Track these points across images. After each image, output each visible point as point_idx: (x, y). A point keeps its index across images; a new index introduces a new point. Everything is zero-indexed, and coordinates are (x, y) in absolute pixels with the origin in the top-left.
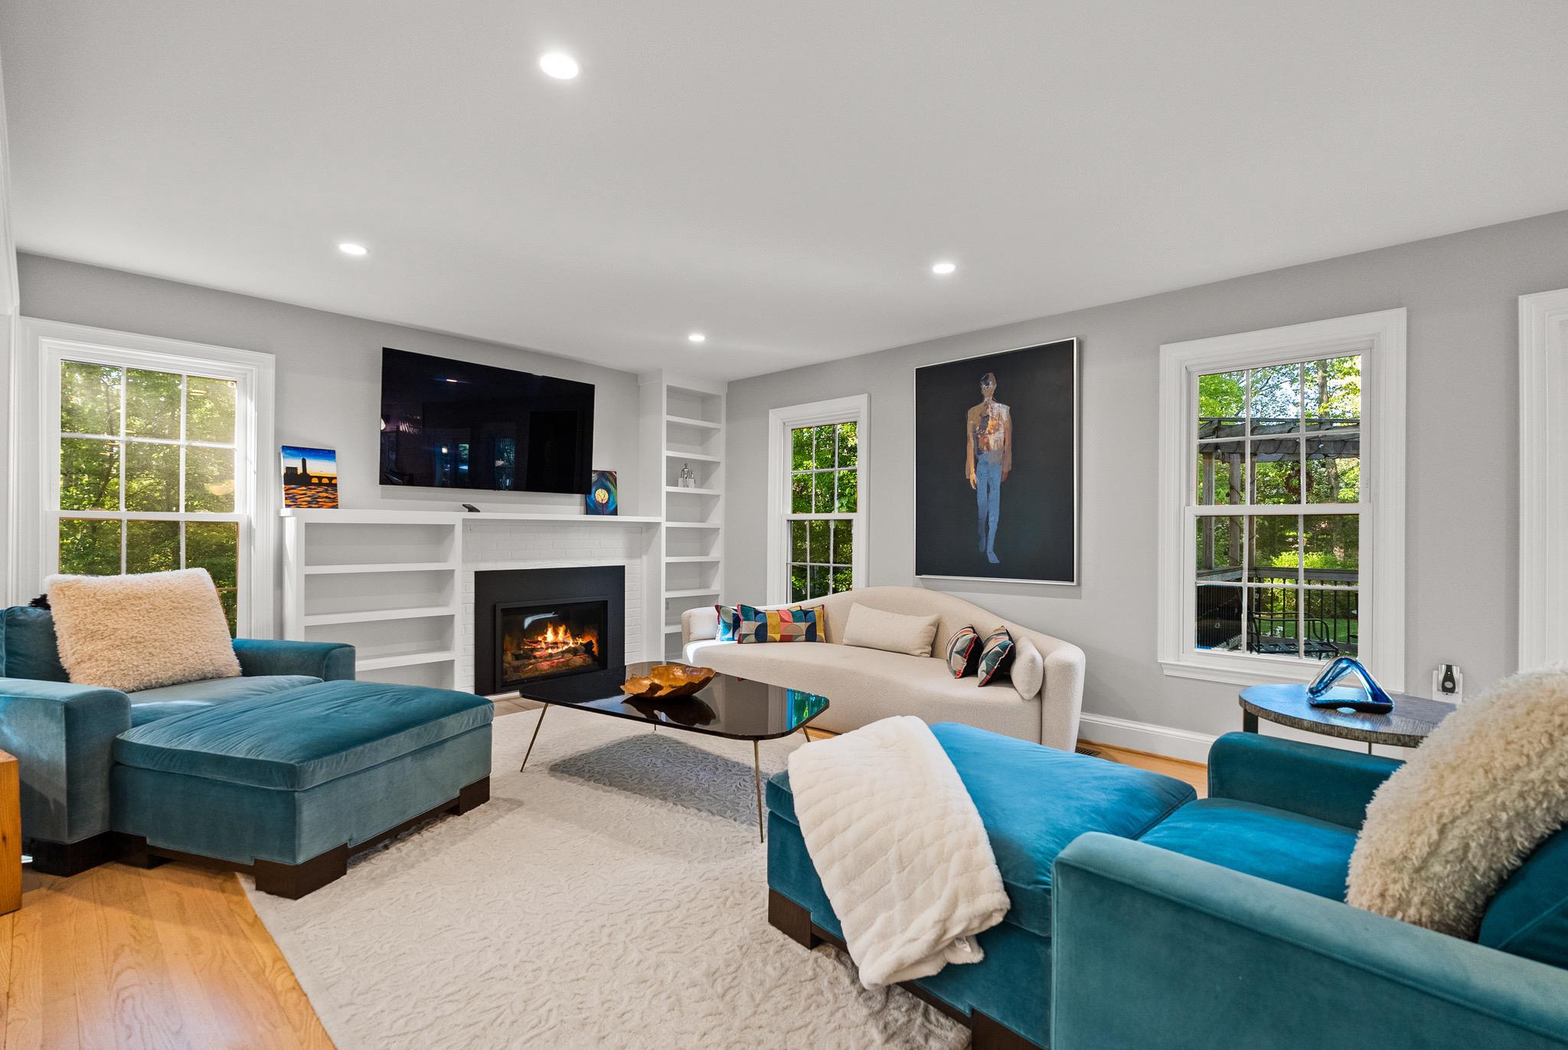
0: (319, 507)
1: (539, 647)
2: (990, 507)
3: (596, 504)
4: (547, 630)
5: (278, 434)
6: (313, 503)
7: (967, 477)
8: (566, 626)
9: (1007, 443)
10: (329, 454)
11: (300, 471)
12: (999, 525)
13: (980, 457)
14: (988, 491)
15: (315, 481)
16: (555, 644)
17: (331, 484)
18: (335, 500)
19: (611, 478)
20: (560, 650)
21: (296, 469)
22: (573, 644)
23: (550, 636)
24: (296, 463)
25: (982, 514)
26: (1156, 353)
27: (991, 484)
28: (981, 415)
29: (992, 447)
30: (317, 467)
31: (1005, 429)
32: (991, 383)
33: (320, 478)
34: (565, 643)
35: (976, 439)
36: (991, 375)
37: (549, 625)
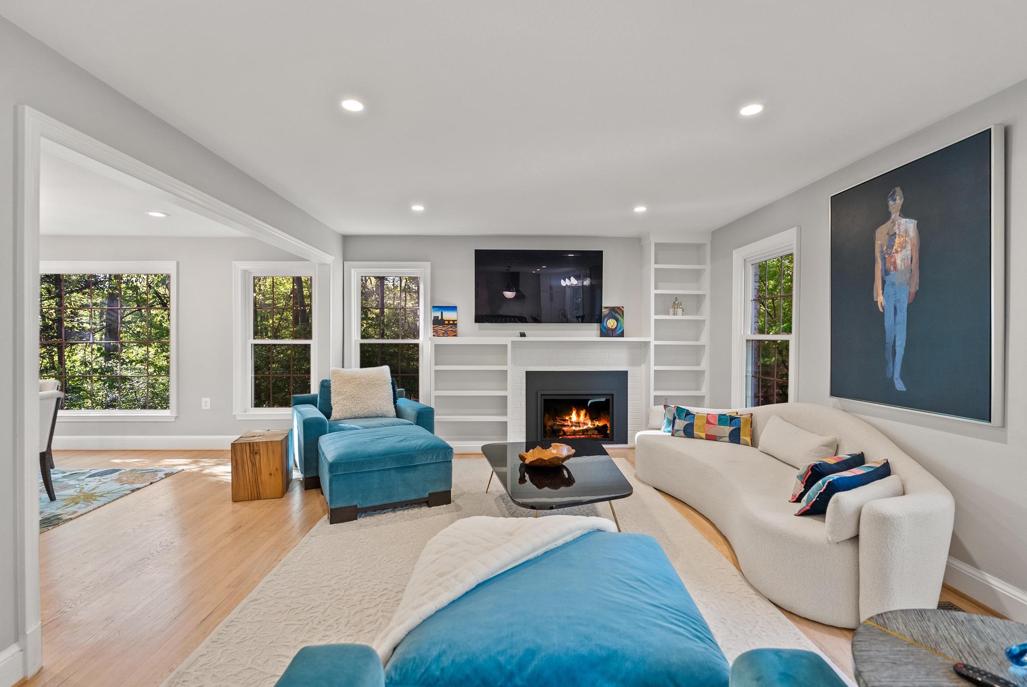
0: (448, 336)
1: (566, 424)
2: (897, 330)
3: (608, 329)
4: (572, 412)
5: (432, 300)
6: (446, 334)
7: (875, 300)
8: (586, 410)
9: (914, 261)
10: (454, 308)
11: (440, 318)
12: (905, 349)
13: (888, 278)
14: (896, 314)
15: (446, 322)
16: (578, 424)
17: (454, 324)
18: (455, 332)
19: (619, 311)
20: (581, 428)
21: (438, 317)
22: (591, 425)
23: (574, 417)
24: (438, 314)
25: (889, 339)
27: (898, 306)
28: (888, 234)
29: (899, 266)
30: (448, 316)
31: (912, 246)
32: (898, 198)
33: (449, 321)
34: (585, 424)
35: (884, 259)
36: (898, 189)
37: (574, 409)
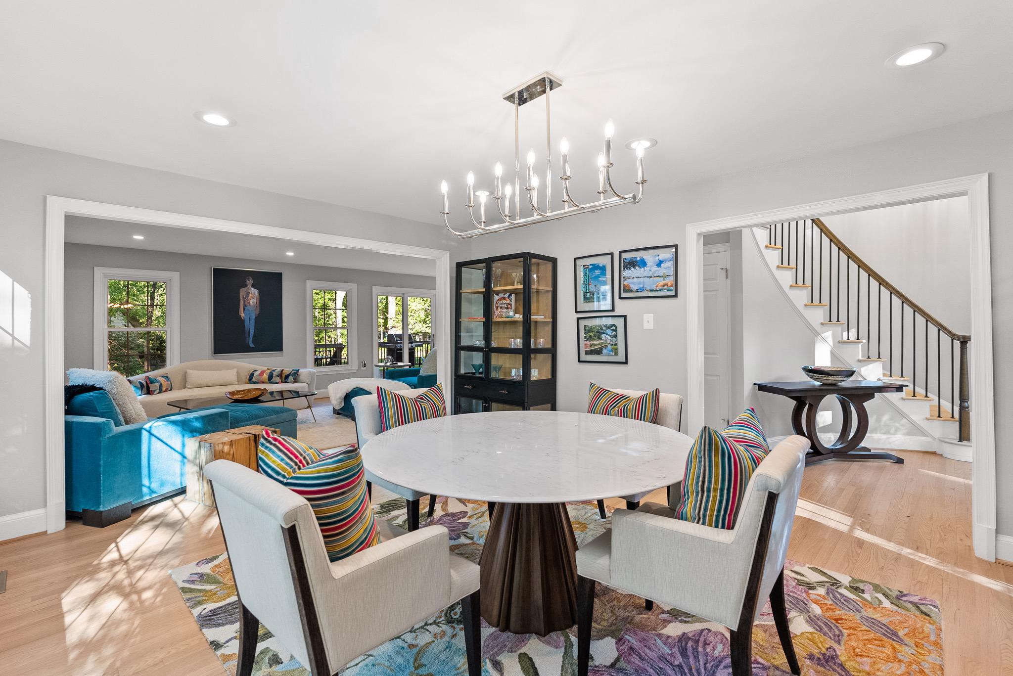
2: (251, 327)
7: (240, 315)
9: (257, 304)
12: (254, 333)
13: (246, 308)
14: (250, 321)
25: (247, 329)
26: (305, 283)
27: (251, 318)
28: (246, 292)
29: (251, 304)
31: (257, 298)
32: (250, 281)
35: (244, 301)
36: (251, 277)
